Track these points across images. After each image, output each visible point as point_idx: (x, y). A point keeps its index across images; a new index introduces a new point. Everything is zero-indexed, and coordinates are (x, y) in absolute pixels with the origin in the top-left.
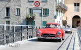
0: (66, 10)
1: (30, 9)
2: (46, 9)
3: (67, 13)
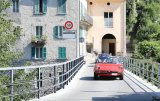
0: (91, 25)
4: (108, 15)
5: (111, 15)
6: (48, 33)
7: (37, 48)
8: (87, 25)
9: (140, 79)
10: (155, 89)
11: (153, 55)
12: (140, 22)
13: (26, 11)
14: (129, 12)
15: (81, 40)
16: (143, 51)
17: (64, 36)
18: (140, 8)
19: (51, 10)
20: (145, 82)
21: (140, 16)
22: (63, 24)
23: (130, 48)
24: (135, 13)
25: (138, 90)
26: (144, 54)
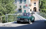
4: (35, 3)
5: (36, 3)
6: (22, 7)
7: (20, 10)
8: (30, 5)
9: (42, 17)
10: (45, 19)
11: (45, 12)
12: (42, 5)
13: (18, 2)
14: (39, 3)
15: (29, 8)
16: (42, 11)
17: (26, 8)
18: (42, 2)
19: (23, 2)
20: (43, 17)
21: (42, 3)
22: (25, 5)
23: (40, 10)
24: (41, 3)
25: (41, 19)
26: (43, 11)
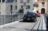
1: (22, 6)
2: (29, 6)
3: (38, 7)
